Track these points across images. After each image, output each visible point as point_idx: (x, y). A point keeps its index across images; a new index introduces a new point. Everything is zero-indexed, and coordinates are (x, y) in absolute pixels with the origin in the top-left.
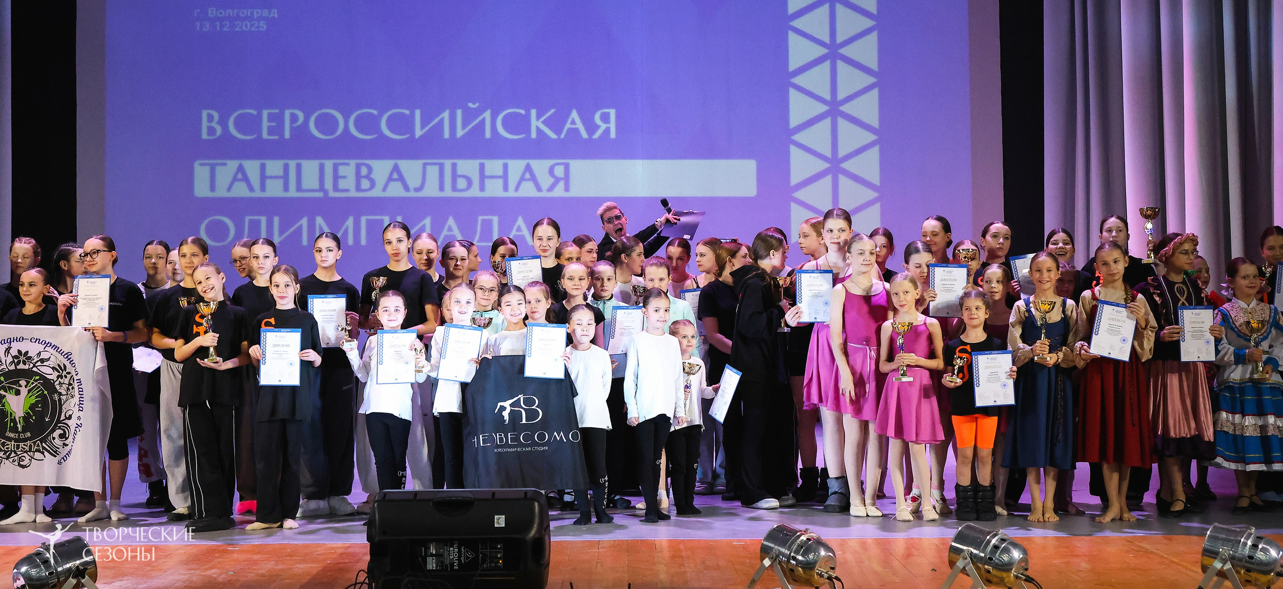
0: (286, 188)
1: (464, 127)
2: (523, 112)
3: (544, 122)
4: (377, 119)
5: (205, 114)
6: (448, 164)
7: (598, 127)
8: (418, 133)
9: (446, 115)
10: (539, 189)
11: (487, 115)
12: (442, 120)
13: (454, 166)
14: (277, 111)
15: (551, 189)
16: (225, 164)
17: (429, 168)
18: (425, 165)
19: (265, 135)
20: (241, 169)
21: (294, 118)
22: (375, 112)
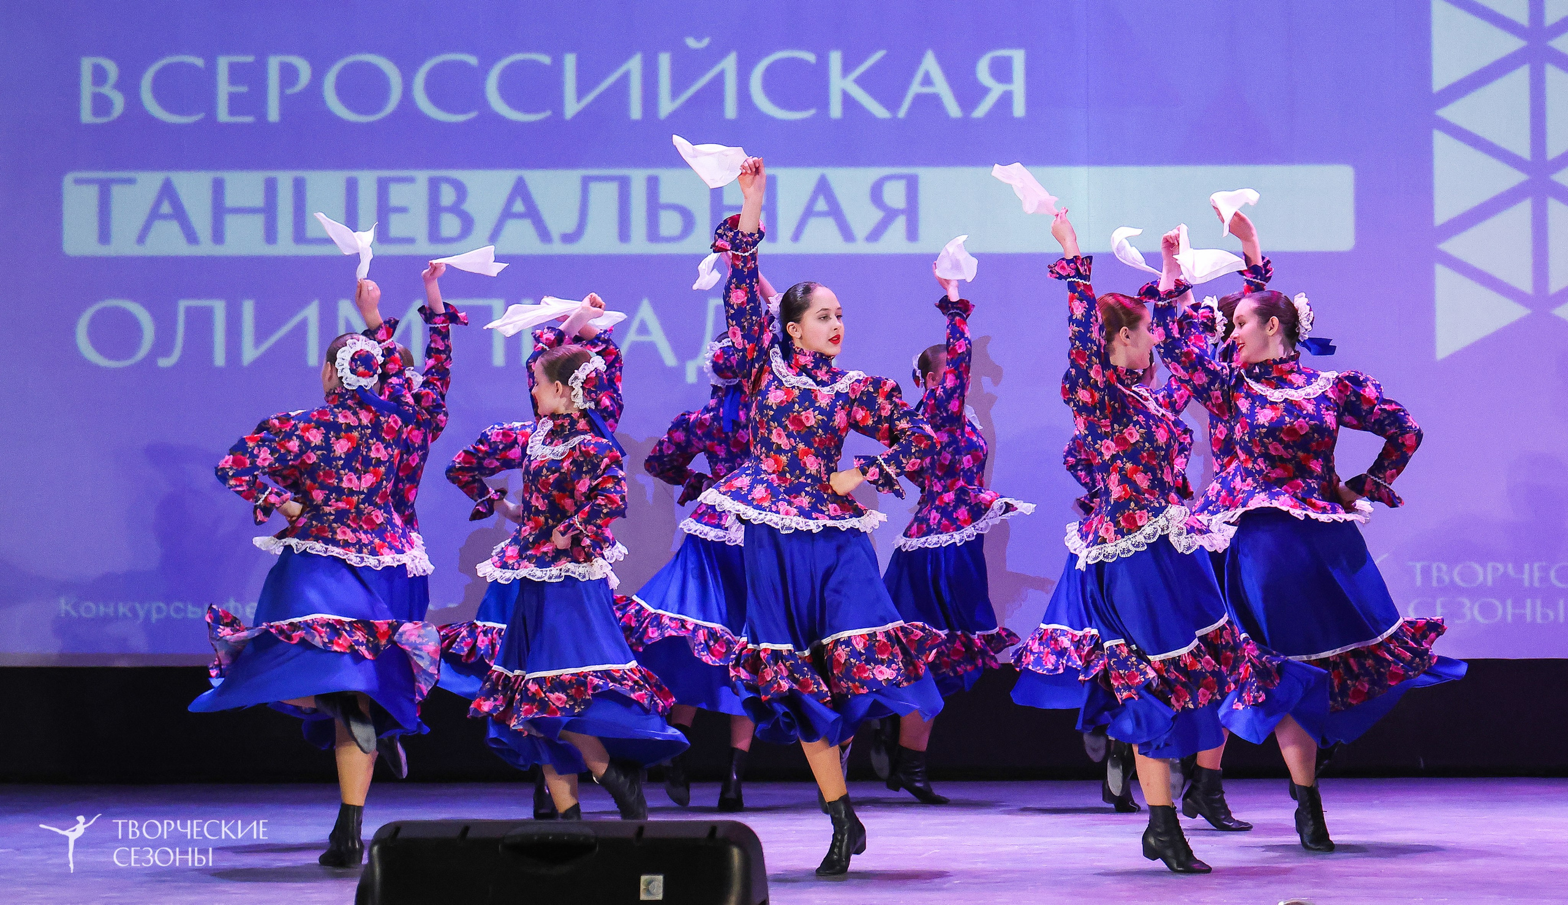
0: (271, 235)
1: (676, 91)
2: (811, 57)
3: (860, 82)
4: (478, 76)
5: (87, 65)
6: (638, 177)
7: (985, 91)
8: (572, 107)
9: (634, 65)
10: (848, 235)
11: (729, 64)
12: (626, 77)
13: (653, 184)
14: (250, 59)
15: (875, 235)
16: (130, 181)
17: (595, 188)
18: (586, 181)
19: (223, 115)
20: (168, 191)
21: (289, 74)
22: (472, 60)
